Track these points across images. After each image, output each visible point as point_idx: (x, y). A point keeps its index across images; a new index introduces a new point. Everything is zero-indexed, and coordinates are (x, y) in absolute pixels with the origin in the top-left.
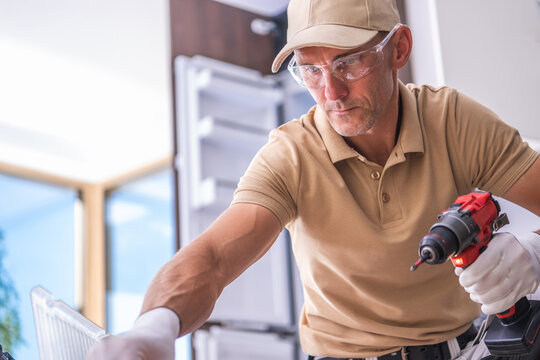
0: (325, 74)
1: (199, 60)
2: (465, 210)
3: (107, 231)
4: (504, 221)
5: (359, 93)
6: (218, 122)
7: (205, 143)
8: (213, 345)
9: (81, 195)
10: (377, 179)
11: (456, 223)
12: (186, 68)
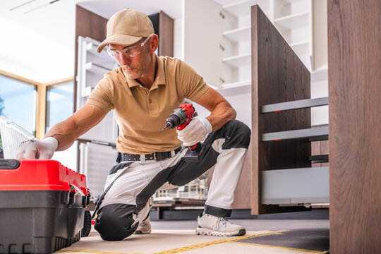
0: (121, 54)
1: (87, 38)
2: (184, 109)
3: (47, 103)
4: (196, 115)
5: (135, 63)
6: (93, 64)
7: (88, 72)
8: (86, 148)
9: (36, 88)
10: (147, 94)
11: (180, 114)
12: (82, 41)
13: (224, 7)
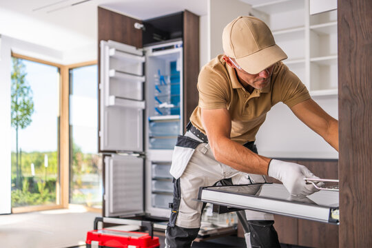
6: (117, 71)
7: (111, 79)
8: (112, 161)
9: (59, 70)
12: (105, 45)
13: (254, 6)
